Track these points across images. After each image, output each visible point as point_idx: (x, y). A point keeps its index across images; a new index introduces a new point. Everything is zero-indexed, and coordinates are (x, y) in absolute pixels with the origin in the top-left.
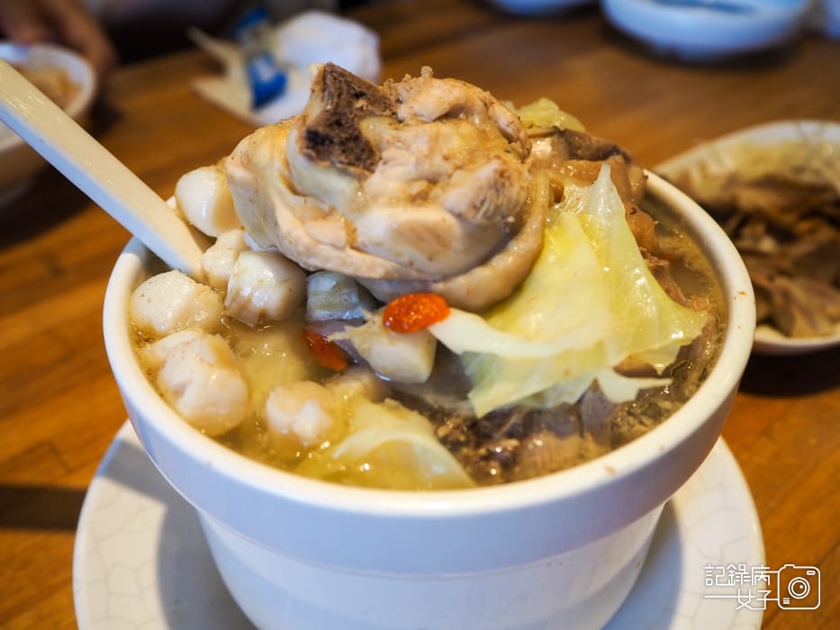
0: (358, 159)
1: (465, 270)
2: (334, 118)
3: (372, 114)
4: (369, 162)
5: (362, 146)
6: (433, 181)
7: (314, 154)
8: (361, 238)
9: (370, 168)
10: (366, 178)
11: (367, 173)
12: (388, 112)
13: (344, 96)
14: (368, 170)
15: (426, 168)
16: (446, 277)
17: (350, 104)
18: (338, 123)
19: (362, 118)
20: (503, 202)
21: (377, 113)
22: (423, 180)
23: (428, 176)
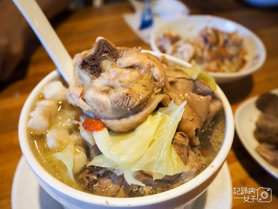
0: (94, 73)
2: (93, 58)
3: (108, 59)
4: (97, 75)
5: (97, 69)
6: (113, 87)
8: (86, 97)
9: (97, 77)
10: (95, 79)
11: (95, 77)
12: (114, 60)
13: (99, 51)
14: (96, 77)
15: (111, 83)
17: (101, 54)
18: (94, 59)
19: (103, 60)
20: (125, 103)
21: (110, 59)
22: (108, 86)
23: (112, 85)
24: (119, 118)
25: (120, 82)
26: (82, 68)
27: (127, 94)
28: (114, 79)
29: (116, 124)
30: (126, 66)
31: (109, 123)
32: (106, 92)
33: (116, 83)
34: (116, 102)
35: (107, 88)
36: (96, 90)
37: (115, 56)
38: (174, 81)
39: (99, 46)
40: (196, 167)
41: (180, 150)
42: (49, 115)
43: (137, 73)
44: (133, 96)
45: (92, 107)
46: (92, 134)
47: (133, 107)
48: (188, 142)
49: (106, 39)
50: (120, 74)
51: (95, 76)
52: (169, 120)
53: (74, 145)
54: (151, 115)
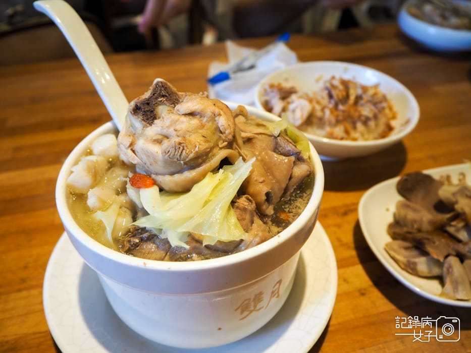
0: (147, 119)
1: (164, 174)
2: (146, 102)
3: (166, 105)
4: (151, 122)
5: (152, 115)
6: (167, 137)
7: (133, 113)
8: (136, 148)
9: (151, 125)
10: (147, 127)
11: (148, 125)
12: (173, 105)
13: (156, 95)
14: (150, 124)
15: (165, 132)
16: (157, 174)
17: (156, 98)
18: (148, 104)
19: (160, 105)
20: (177, 154)
21: (168, 104)
22: (162, 135)
23: (166, 135)
24: (172, 174)
25: (176, 130)
26: (134, 113)
27: (180, 144)
28: (168, 127)
29: (168, 181)
30: (184, 113)
31: (160, 179)
32: (159, 142)
33: (171, 131)
34: (167, 152)
35: (160, 137)
36: (146, 140)
37: (174, 100)
38: (252, 137)
39: (155, 89)
40: (260, 237)
41: (241, 215)
42: (93, 170)
43: (198, 122)
44: (187, 147)
45: (141, 159)
46: (139, 191)
47: (187, 160)
48: (254, 207)
49: (165, 81)
50: (177, 121)
51: (148, 123)
52: (232, 178)
53: (119, 207)
54: (212, 173)
